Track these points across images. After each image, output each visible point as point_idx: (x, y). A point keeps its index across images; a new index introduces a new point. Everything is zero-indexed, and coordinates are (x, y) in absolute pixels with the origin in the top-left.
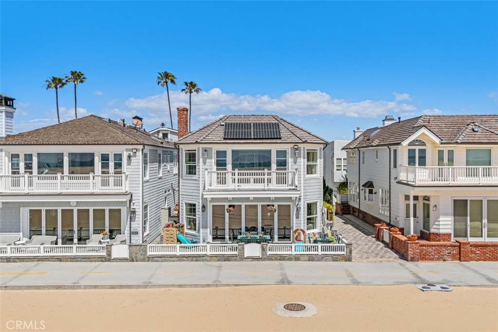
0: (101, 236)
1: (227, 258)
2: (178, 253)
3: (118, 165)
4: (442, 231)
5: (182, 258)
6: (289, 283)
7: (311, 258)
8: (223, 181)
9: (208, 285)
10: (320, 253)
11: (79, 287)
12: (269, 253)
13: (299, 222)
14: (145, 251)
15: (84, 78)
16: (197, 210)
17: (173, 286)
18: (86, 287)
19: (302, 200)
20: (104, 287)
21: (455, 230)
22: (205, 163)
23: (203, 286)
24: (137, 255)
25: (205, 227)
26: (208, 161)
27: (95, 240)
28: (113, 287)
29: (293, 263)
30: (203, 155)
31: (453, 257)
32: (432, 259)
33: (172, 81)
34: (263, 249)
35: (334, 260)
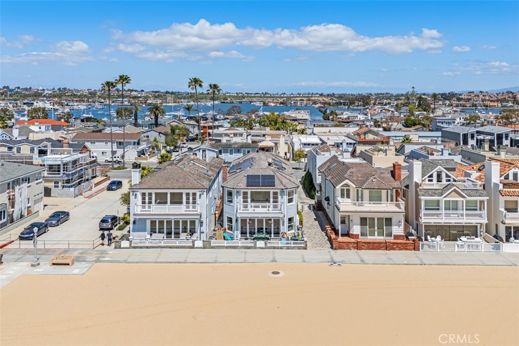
0: (186, 234)
1: (249, 248)
2: (226, 245)
3: (194, 199)
4: (355, 233)
5: (227, 247)
6: (276, 261)
7: (288, 248)
8: (246, 207)
9: (242, 262)
10: (292, 245)
11: (187, 263)
12: (268, 245)
13: (284, 228)
14: (210, 244)
15: (129, 80)
16: (233, 221)
17: (227, 262)
18: (190, 262)
19: (285, 217)
20: (198, 263)
21: (361, 232)
22: (237, 198)
23: (239, 263)
24: (207, 245)
25: (237, 230)
26: (239, 197)
27: (183, 236)
28: (202, 263)
29: (280, 250)
30: (236, 194)
31: (355, 248)
32: (345, 249)
33: (200, 85)
34: (266, 244)
35: (299, 249)
